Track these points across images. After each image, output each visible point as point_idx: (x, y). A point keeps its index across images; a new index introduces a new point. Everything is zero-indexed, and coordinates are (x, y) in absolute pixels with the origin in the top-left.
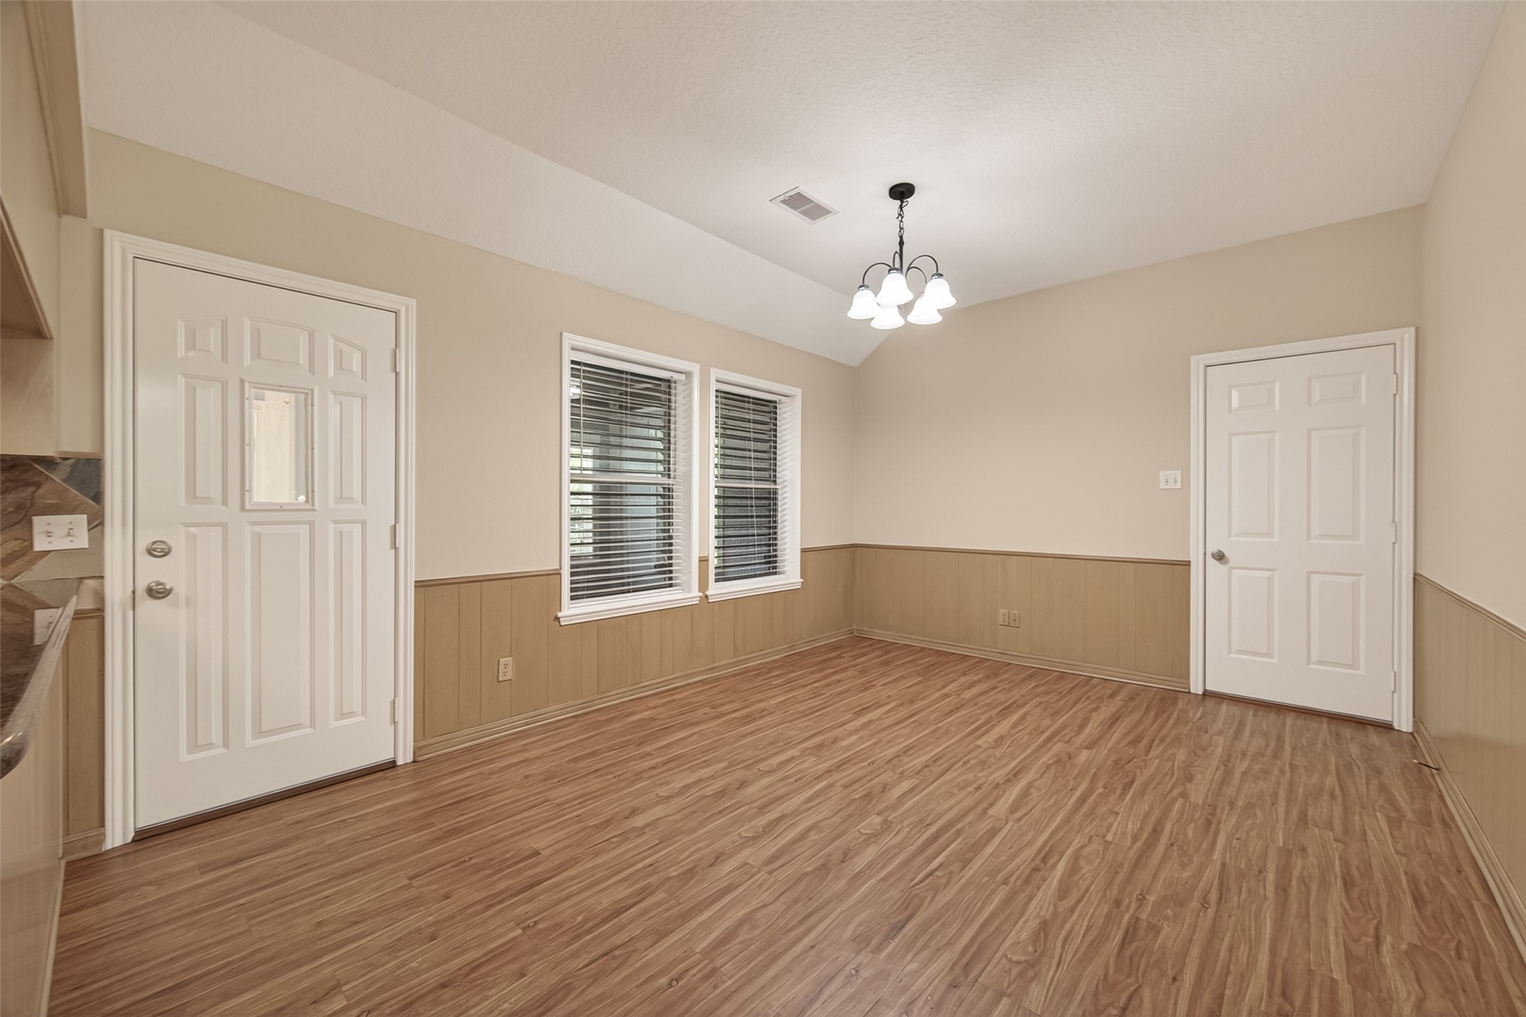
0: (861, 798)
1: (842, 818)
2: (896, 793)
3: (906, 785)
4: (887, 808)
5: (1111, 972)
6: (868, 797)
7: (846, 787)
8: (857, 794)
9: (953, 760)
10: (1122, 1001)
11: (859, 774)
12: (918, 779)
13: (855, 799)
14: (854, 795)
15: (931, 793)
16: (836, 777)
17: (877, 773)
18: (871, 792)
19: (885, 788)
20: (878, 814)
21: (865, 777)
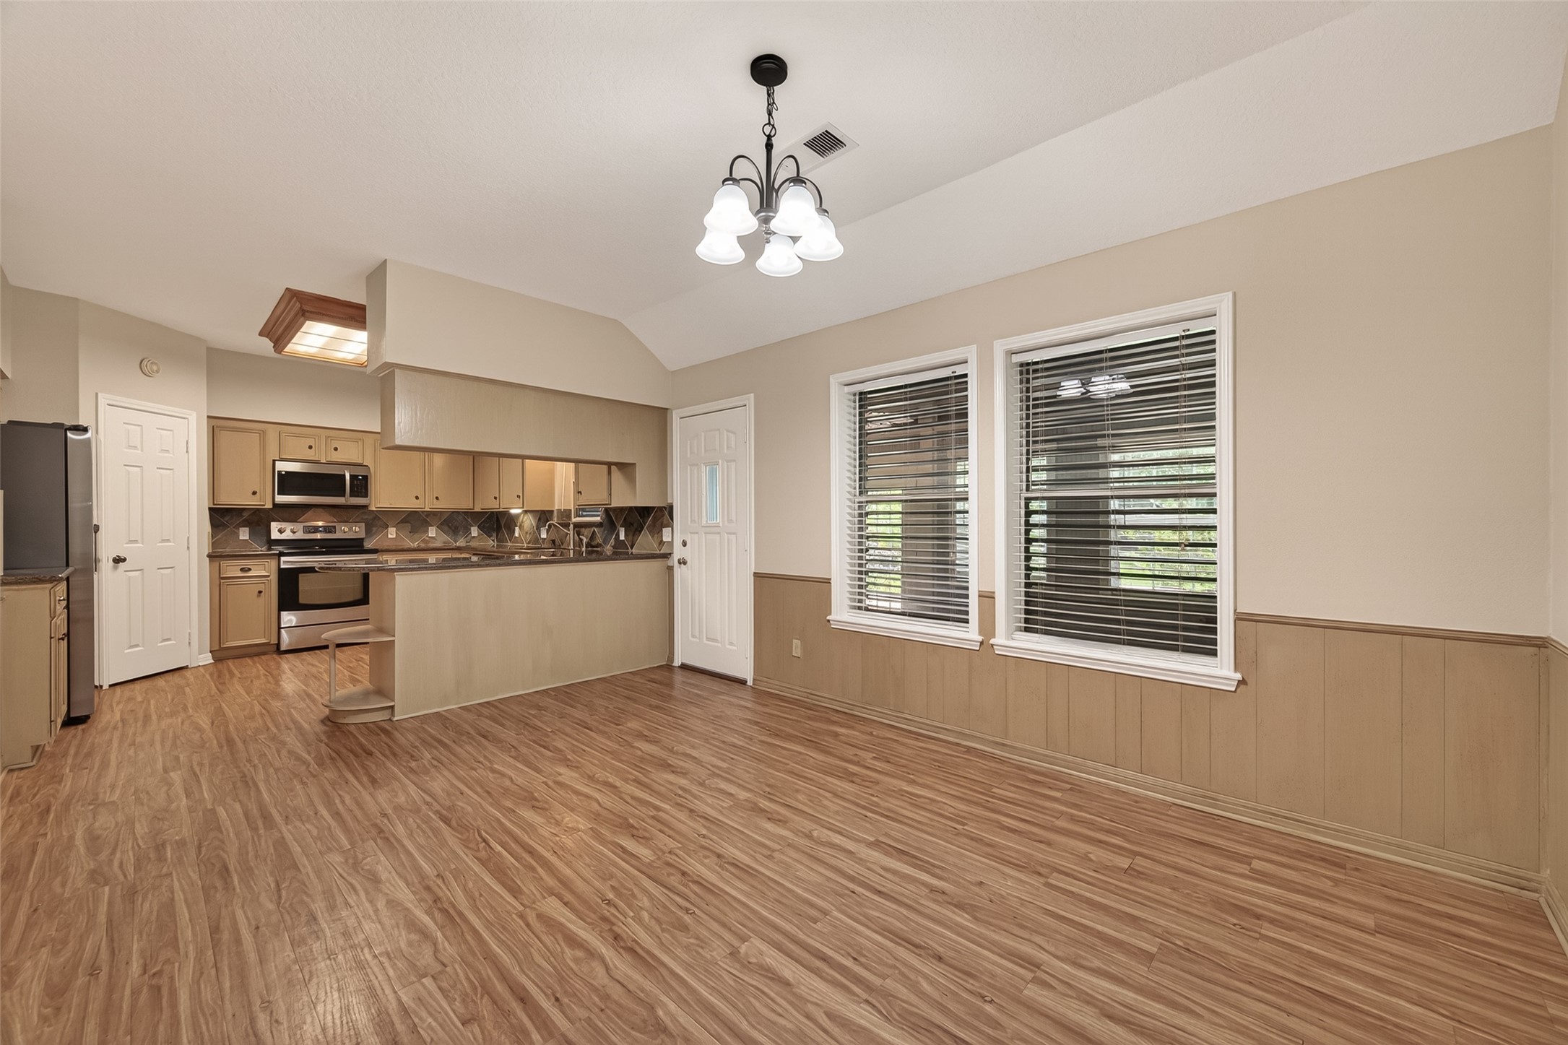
5: (305, 898)
10: (284, 893)
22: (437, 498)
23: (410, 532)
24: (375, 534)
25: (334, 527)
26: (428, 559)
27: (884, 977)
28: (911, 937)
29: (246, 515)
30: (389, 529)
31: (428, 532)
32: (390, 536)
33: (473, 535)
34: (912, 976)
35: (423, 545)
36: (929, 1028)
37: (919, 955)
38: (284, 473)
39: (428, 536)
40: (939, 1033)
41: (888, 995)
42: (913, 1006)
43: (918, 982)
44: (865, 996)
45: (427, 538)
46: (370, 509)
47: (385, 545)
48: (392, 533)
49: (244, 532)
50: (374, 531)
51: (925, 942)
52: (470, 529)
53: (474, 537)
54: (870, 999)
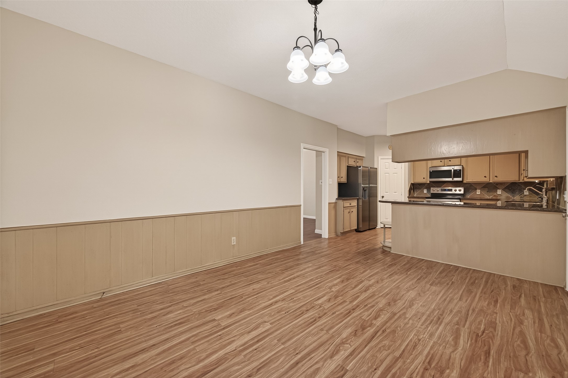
0: (339, 297)
1: (345, 290)
2: (325, 298)
3: (320, 301)
4: (330, 293)
6: (336, 297)
7: (345, 302)
8: (340, 298)
9: (292, 314)
11: (340, 307)
12: (314, 304)
13: (341, 296)
14: (341, 298)
15: (311, 297)
16: (350, 306)
17: (332, 307)
18: (335, 299)
19: (329, 300)
20: (333, 291)
21: (337, 306)
22: (496, 176)
23: (487, 192)
24: (471, 192)
25: (452, 189)
26: (476, 203)
27: (245, 356)
28: (265, 369)
29: (426, 185)
30: (477, 190)
31: (497, 192)
32: (477, 193)
33: (525, 194)
34: (243, 364)
35: (494, 198)
36: (218, 364)
37: (253, 369)
38: (431, 171)
39: (497, 194)
40: (215, 366)
41: (235, 356)
42: (228, 362)
43: (239, 366)
44: (238, 349)
45: (497, 195)
46: (463, 182)
47: (475, 197)
48: (478, 192)
49: (425, 190)
50: (470, 191)
51: (260, 373)
52: (524, 191)
53: (526, 195)
54: (236, 351)
